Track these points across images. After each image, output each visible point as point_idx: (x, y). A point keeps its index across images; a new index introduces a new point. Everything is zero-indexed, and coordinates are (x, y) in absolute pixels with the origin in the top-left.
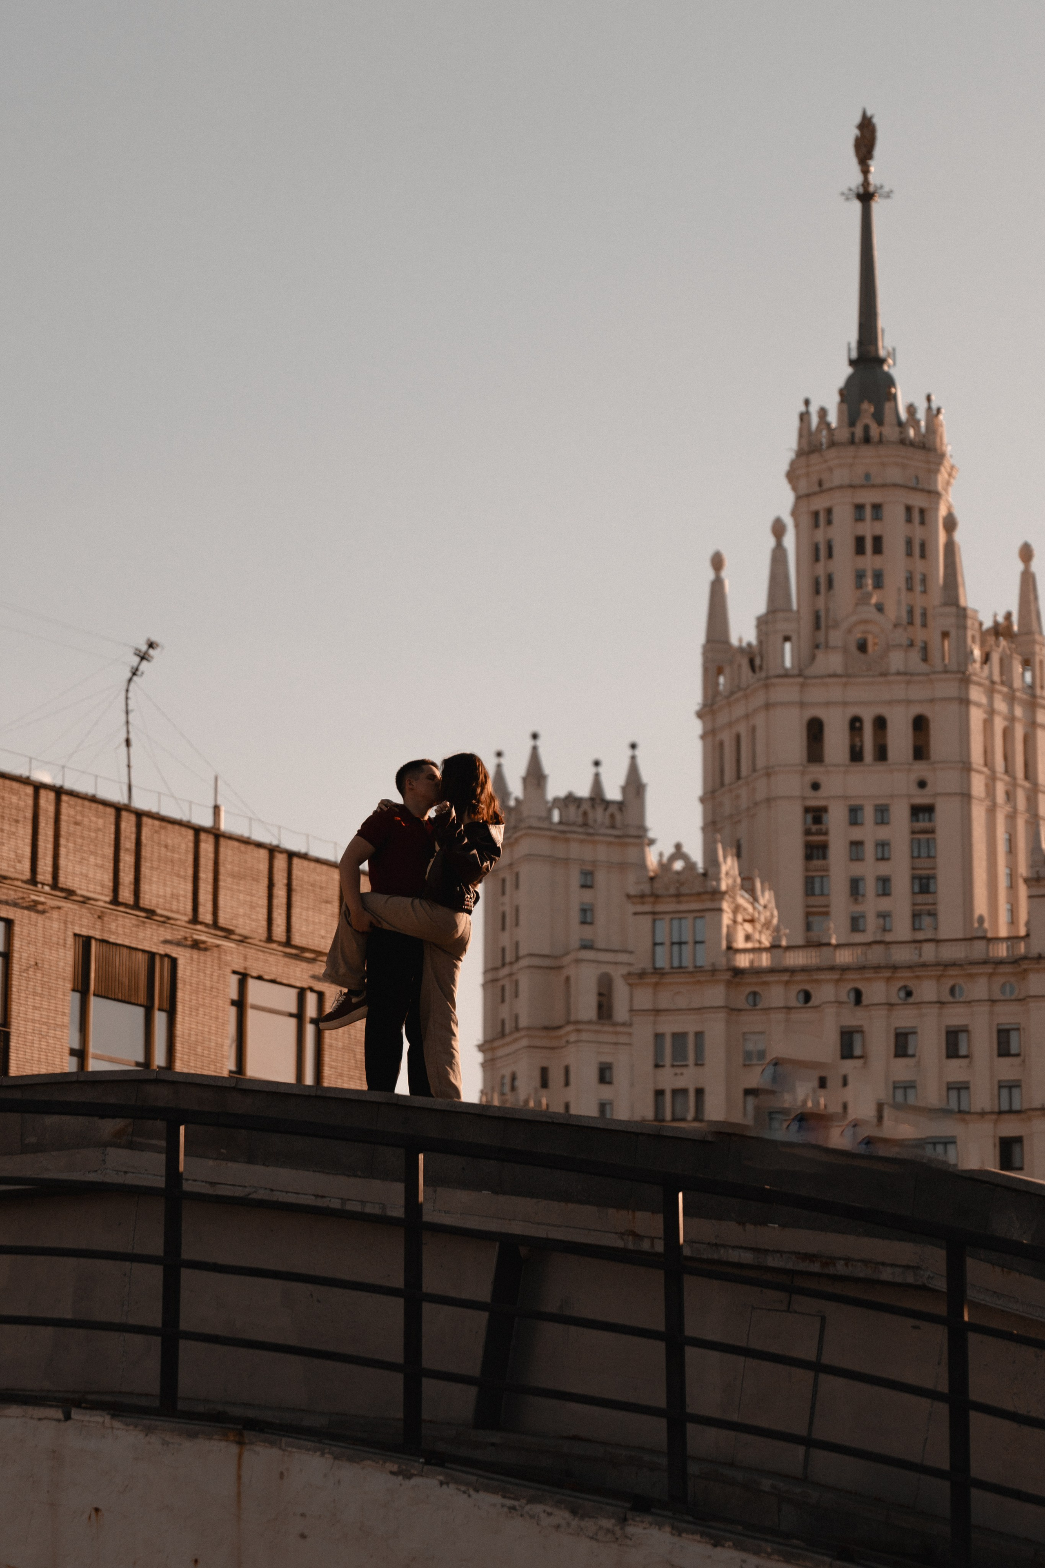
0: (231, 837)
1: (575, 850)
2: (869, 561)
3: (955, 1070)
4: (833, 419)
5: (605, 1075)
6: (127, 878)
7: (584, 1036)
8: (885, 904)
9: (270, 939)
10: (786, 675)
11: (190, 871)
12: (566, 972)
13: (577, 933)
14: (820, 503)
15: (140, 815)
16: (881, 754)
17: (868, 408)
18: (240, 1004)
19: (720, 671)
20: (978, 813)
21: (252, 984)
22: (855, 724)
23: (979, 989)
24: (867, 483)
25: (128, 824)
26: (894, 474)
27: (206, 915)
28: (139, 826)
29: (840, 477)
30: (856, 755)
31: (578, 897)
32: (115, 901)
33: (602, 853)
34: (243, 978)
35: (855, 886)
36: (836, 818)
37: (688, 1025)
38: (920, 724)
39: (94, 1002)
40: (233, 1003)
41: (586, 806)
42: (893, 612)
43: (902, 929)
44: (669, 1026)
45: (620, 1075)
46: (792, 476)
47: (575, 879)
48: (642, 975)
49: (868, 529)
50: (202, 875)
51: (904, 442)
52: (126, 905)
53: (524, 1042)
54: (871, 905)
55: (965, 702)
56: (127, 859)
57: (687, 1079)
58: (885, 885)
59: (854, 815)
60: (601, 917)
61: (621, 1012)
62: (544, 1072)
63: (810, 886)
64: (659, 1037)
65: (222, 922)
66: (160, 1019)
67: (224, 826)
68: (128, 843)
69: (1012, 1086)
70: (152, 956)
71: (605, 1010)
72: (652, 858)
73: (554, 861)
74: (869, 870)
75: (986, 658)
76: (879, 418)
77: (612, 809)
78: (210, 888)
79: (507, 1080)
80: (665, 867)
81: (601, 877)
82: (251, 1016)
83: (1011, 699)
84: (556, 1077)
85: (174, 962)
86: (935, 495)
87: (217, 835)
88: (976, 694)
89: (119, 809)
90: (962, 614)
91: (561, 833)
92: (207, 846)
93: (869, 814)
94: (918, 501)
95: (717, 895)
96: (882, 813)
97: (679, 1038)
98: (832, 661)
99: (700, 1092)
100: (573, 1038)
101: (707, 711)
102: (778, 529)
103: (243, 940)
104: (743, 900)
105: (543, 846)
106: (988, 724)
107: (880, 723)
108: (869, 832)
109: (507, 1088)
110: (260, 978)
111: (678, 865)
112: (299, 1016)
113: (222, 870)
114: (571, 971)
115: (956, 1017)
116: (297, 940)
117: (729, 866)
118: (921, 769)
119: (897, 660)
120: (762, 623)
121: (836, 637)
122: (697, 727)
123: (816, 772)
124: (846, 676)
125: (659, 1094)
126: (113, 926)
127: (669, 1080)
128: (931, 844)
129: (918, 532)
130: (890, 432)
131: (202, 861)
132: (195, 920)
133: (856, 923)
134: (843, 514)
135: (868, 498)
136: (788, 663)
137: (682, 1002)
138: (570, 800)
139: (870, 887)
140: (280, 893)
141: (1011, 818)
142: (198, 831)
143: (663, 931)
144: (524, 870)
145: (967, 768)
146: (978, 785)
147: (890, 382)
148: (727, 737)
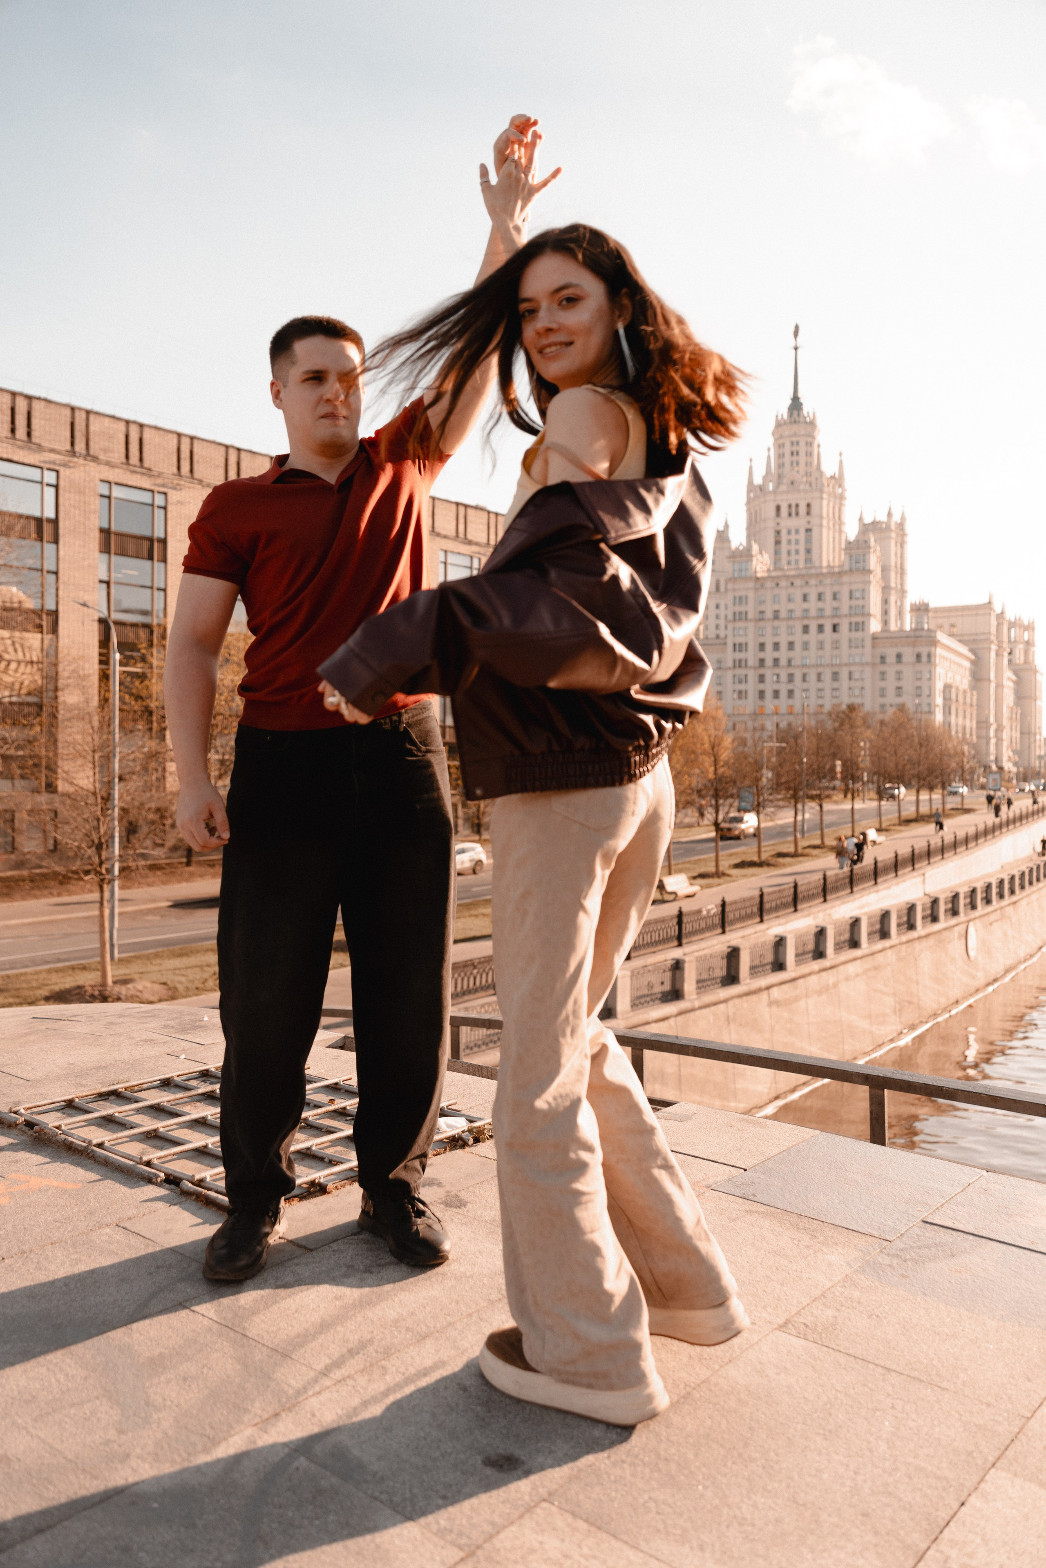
2: (795, 458)
3: (820, 605)
4: (785, 417)
5: (718, 607)
8: (797, 557)
10: (770, 492)
14: (781, 441)
16: (797, 514)
17: (795, 413)
19: (752, 492)
20: (825, 531)
22: (790, 506)
23: (828, 581)
24: (795, 435)
26: (802, 432)
29: (787, 433)
30: (790, 515)
33: (718, 545)
35: (789, 553)
36: (784, 533)
38: (808, 505)
42: (802, 472)
43: (802, 565)
44: (737, 594)
45: (723, 607)
46: (773, 434)
48: (730, 579)
49: (795, 448)
51: (806, 422)
54: (793, 557)
55: (822, 498)
57: (743, 609)
58: (797, 552)
59: (789, 532)
61: (722, 589)
63: (777, 553)
64: (735, 597)
71: (718, 589)
74: (793, 547)
75: (828, 486)
76: (799, 415)
77: (721, 533)
83: (835, 497)
86: (814, 437)
88: (825, 496)
90: (821, 473)
93: (793, 532)
94: (809, 439)
95: (752, 556)
96: (797, 532)
98: (783, 488)
99: (747, 612)
102: (769, 450)
104: (759, 557)
106: (828, 505)
107: (797, 506)
108: (793, 537)
111: (741, 548)
115: (821, 589)
117: (755, 548)
118: (808, 518)
119: (802, 487)
120: (764, 478)
121: (785, 481)
123: (778, 520)
124: (787, 492)
127: (737, 609)
128: (811, 540)
129: (809, 449)
130: (802, 419)
133: (789, 563)
134: (787, 444)
135: (795, 439)
136: (771, 489)
137: (741, 587)
139: (793, 552)
141: (834, 532)
143: (736, 565)
145: (821, 518)
146: (825, 522)
147: (802, 405)
148: (753, 511)
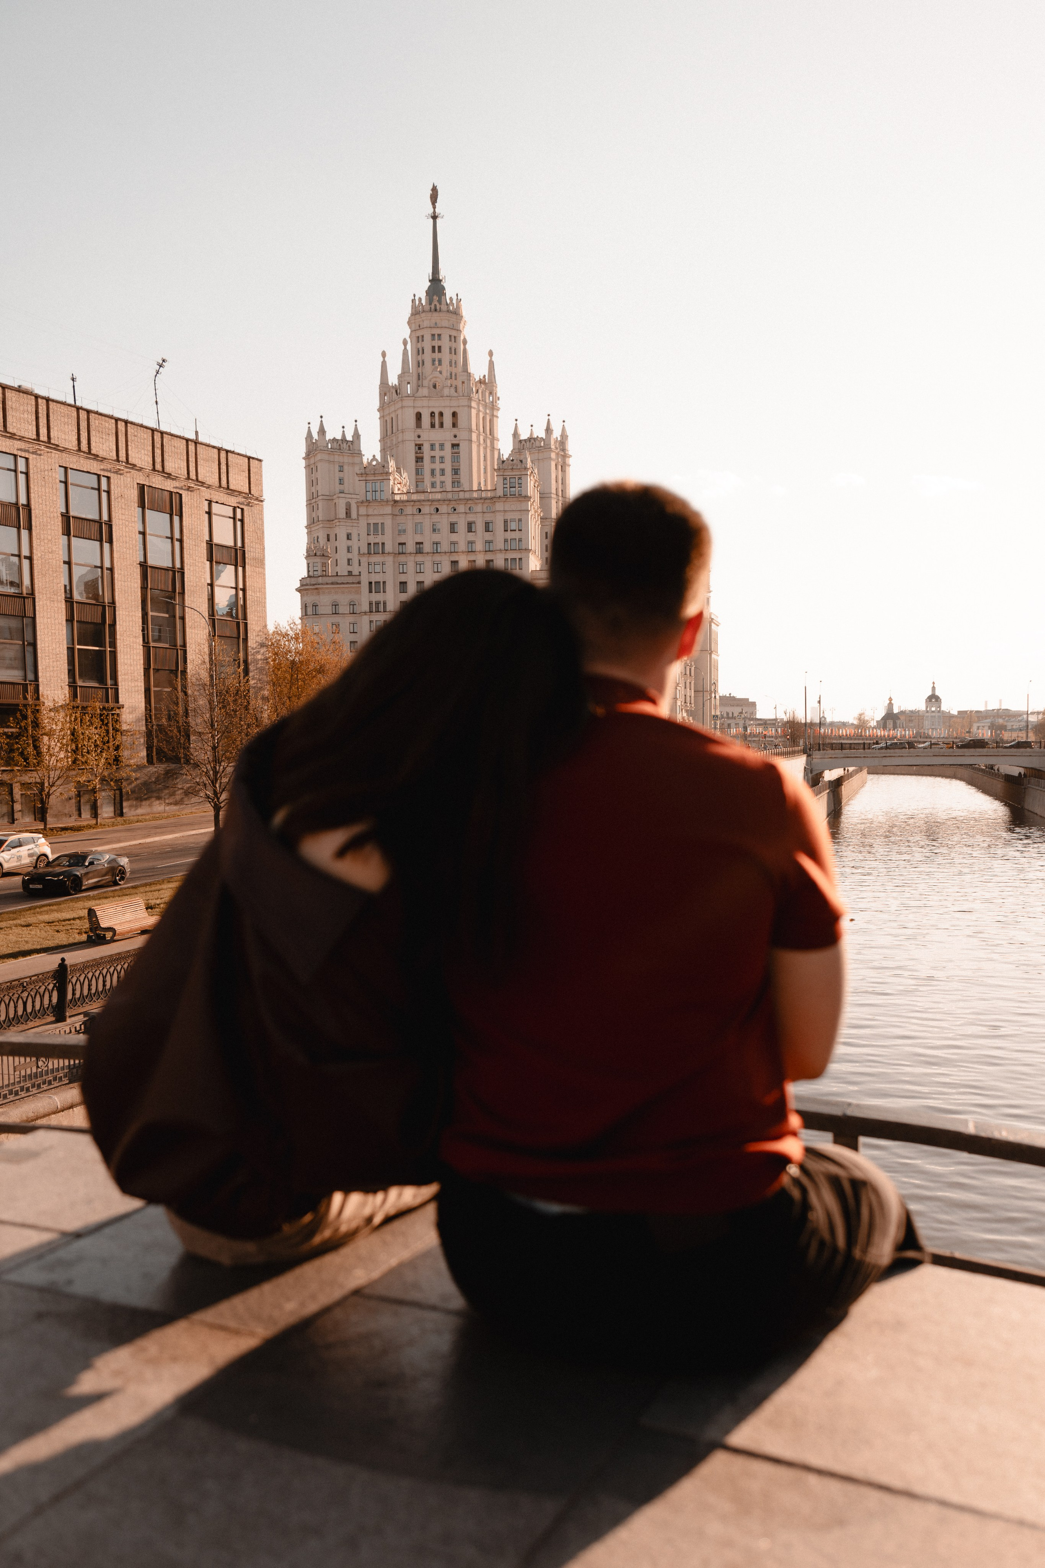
0: (202, 444)
1: (337, 458)
2: (437, 355)
3: (471, 537)
4: (423, 302)
5: (349, 537)
6: (158, 459)
7: (342, 524)
8: (443, 478)
9: (220, 486)
10: (408, 396)
11: (185, 457)
12: (334, 501)
13: (338, 487)
14: (419, 333)
15: (162, 433)
16: (442, 425)
17: (436, 298)
18: (209, 513)
19: (385, 394)
20: (474, 447)
21: (213, 504)
22: (432, 414)
23: (479, 508)
24: (436, 326)
25: (157, 436)
26: (445, 323)
27: (193, 475)
28: (162, 438)
29: (426, 323)
30: (433, 426)
31: (338, 475)
32: (154, 469)
33: (346, 459)
34: (210, 502)
35: (433, 472)
36: (426, 448)
37: (379, 520)
38: (454, 415)
39: (147, 511)
40: (206, 512)
41: (340, 442)
42: (445, 374)
43: (449, 487)
44: (372, 521)
45: (354, 537)
46: (409, 323)
47: (337, 468)
48: (362, 502)
49: (436, 343)
50: (190, 459)
51: (448, 311)
52: (158, 471)
53: (321, 525)
54: (438, 478)
55: (470, 407)
56: (158, 452)
57: (379, 539)
58: (443, 472)
59: (432, 447)
60: (346, 481)
61: (354, 515)
62: (328, 535)
63: (418, 472)
64: (369, 524)
65: (200, 479)
66: (176, 519)
67: (201, 439)
68: (158, 445)
69: (489, 542)
70: (171, 493)
71: (348, 514)
72: (365, 461)
73: (329, 462)
74: (437, 466)
75: (477, 392)
76: (440, 302)
77: (349, 444)
78: (194, 465)
79: (316, 539)
80: (370, 464)
81: (346, 467)
82: (214, 518)
83: (485, 406)
84: (332, 537)
85: (181, 495)
86: (459, 331)
87: (196, 443)
88: (474, 404)
89: (153, 430)
90: (469, 375)
91: (332, 451)
92: (192, 447)
93: (437, 446)
94: (454, 333)
95: (388, 474)
96: (442, 446)
97: (376, 525)
98: (424, 392)
99: (383, 544)
100: (338, 524)
101: (381, 409)
102: (405, 343)
103: (209, 487)
104: (397, 476)
105: (326, 457)
106: (478, 415)
107: (441, 414)
108: (437, 453)
109: (316, 541)
110: (217, 502)
111: (374, 463)
112: (234, 518)
113: (198, 457)
114: (336, 501)
115: (471, 518)
116: (231, 487)
117: (392, 464)
118: (455, 431)
119: (446, 392)
120: (400, 377)
121: (426, 383)
122: (378, 415)
123: (419, 431)
124: (429, 397)
125: (369, 544)
126: (154, 480)
127: (372, 539)
128: (458, 457)
129: (454, 345)
130: (444, 308)
131: (190, 453)
132: (188, 478)
133: (433, 485)
134: (428, 338)
135: (436, 332)
136: (409, 392)
137: (376, 512)
138: (334, 440)
139: (438, 472)
140: (224, 467)
141: (485, 448)
142: (187, 440)
143: (369, 485)
144: (319, 465)
145: (470, 431)
146: (474, 437)
147: (444, 288)
148: (388, 419)
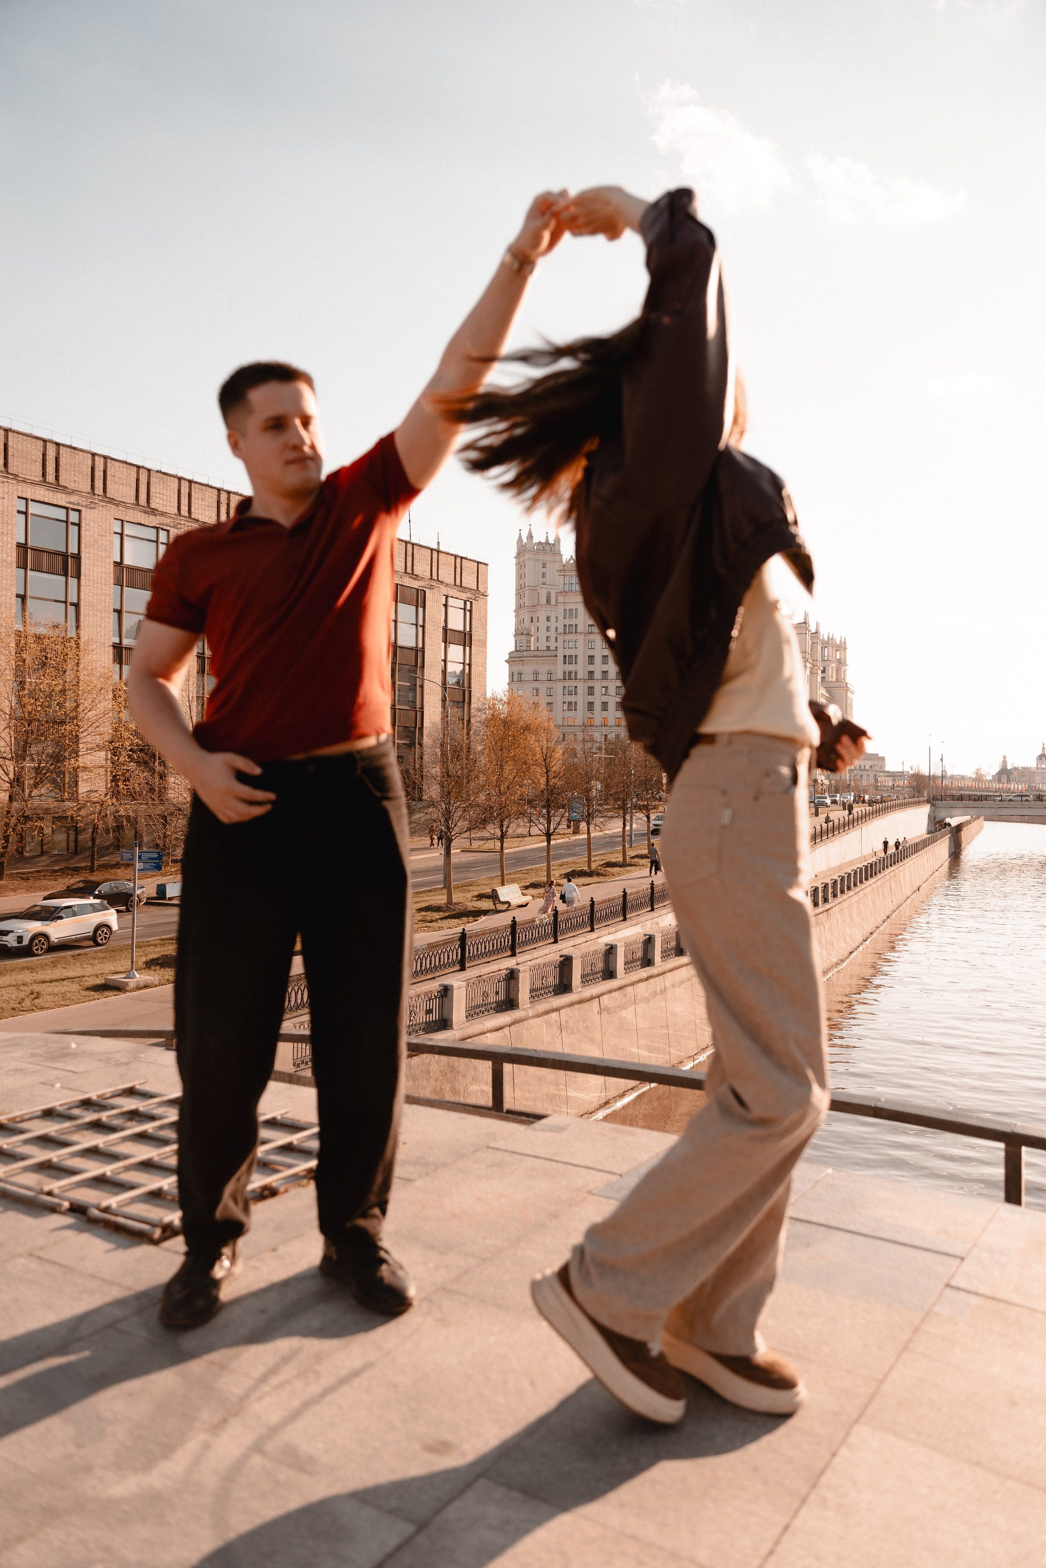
0: (442, 552)
1: (541, 557)
5: (548, 619)
6: (409, 564)
7: (543, 609)
9: (455, 585)
11: (430, 563)
12: (538, 591)
13: (541, 580)
15: (413, 544)
18: (446, 605)
21: (450, 598)
25: (409, 547)
27: (435, 577)
28: (413, 548)
31: (542, 570)
32: (406, 572)
33: (549, 558)
34: (447, 597)
37: (573, 607)
39: (399, 604)
40: (444, 605)
41: (544, 546)
44: (568, 607)
45: (553, 619)
47: (541, 566)
48: (561, 592)
50: (433, 564)
52: (409, 574)
53: (527, 610)
56: (409, 559)
57: (573, 622)
60: (547, 576)
61: (553, 602)
62: (532, 618)
64: (565, 610)
65: (440, 579)
66: (421, 610)
67: (441, 549)
68: (409, 553)
70: (418, 590)
71: (548, 601)
72: (564, 560)
73: (535, 559)
77: (552, 546)
78: (436, 568)
79: (522, 621)
80: (567, 562)
81: (548, 565)
82: (449, 609)
84: (535, 620)
85: (425, 591)
87: (438, 551)
89: (406, 543)
91: (538, 552)
92: (435, 555)
97: (571, 610)
99: (576, 625)
100: (540, 609)
103: (447, 585)
105: (532, 556)
109: (522, 623)
110: (452, 597)
112: (465, 609)
113: (440, 562)
114: (539, 591)
116: (464, 585)
125: (565, 626)
126: (405, 580)
127: (568, 622)
131: (433, 560)
132: (431, 578)
137: (571, 600)
138: (540, 542)
140: (458, 570)
142: (432, 550)
143: (567, 579)
144: (527, 562)
